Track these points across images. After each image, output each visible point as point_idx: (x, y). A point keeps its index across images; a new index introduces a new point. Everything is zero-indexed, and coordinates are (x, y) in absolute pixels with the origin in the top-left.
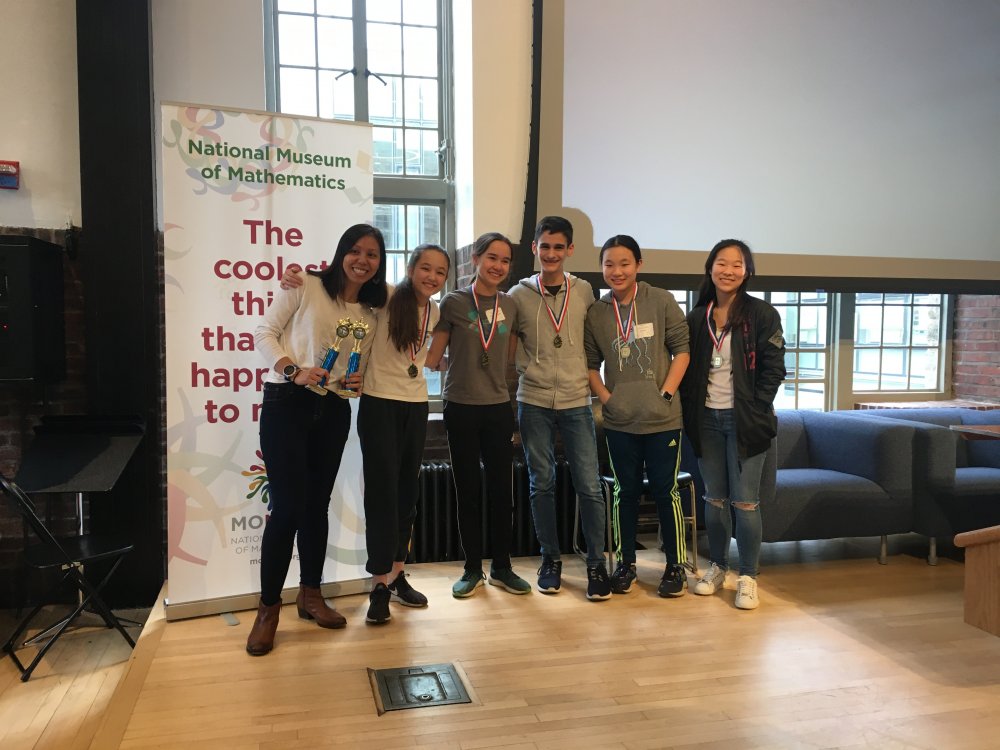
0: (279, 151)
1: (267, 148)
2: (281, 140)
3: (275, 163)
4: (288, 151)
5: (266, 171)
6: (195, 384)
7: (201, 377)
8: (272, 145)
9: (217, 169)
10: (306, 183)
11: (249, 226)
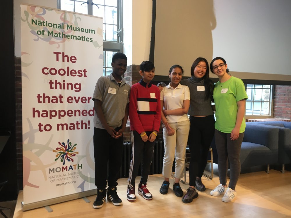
0: (68, 26)
1: (63, 24)
2: (68, 22)
3: (66, 30)
4: (71, 26)
5: (62, 33)
6: (34, 116)
7: (36, 114)
8: (65, 23)
9: (43, 31)
10: (78, 38)
11: (56, 55)
